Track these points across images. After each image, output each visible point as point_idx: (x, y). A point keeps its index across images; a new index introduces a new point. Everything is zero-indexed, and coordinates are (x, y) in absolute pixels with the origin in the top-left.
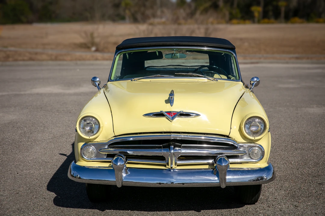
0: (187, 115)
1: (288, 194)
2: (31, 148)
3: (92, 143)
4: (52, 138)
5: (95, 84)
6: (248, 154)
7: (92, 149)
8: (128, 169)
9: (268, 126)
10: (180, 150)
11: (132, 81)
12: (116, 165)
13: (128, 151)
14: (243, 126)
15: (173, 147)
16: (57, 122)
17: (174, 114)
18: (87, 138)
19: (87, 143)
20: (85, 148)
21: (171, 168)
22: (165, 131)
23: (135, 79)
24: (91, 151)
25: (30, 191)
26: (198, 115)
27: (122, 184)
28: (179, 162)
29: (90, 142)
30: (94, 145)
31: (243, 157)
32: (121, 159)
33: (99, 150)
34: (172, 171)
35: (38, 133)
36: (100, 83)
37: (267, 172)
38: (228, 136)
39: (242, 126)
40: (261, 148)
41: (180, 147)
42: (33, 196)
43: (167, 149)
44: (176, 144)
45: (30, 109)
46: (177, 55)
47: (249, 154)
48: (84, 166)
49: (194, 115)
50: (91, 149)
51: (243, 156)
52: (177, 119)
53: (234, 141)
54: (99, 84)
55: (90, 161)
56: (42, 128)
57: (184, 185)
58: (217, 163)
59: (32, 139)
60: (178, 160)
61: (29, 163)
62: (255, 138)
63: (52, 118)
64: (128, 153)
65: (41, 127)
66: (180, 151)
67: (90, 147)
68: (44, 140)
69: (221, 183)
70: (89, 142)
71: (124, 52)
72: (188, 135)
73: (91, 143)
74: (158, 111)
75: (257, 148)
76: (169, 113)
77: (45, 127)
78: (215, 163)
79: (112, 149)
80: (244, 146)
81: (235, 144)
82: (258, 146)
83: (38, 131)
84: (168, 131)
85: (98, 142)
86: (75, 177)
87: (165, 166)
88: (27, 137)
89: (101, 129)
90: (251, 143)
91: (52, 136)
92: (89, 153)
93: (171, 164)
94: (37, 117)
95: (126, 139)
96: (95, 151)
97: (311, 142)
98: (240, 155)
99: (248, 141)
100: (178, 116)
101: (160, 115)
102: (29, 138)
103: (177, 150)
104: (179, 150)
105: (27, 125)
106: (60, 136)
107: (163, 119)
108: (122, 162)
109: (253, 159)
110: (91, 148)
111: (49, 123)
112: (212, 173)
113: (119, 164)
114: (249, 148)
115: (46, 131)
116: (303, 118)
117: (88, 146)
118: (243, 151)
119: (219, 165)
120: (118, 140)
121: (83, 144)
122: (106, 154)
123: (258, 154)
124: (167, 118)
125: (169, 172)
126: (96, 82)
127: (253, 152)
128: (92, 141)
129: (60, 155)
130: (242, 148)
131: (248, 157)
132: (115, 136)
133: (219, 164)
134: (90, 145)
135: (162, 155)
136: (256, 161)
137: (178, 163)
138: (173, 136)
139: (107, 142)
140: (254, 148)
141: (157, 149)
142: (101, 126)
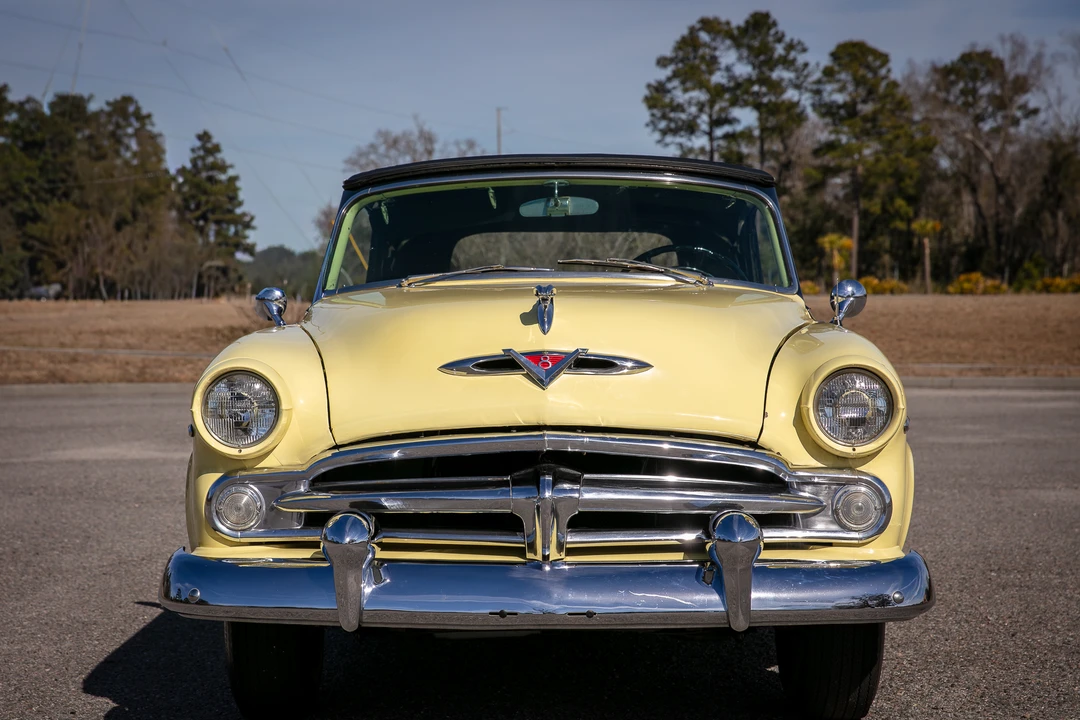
0: (604, 364)
1: (982, 697)
2: (34, 589)
3: (250, 473)
4: (111, 565)
5: (267, 311)
6: (830, 513)
7: (250, 495)
8: (382, 565)
9: (902, 404)
10: (578, 491)
11: (400, 286)
12: (337, 543)
13: (383, 499)
14: (810, 405)
15: (549, 478)
16: (132, 526)
17: (553, 359)
18: (233, 452)
19: (234, 473)
20: (225, 491)
21: (546, 558)
22: (522, 422)
23: (412, 279)
24: (247, 505)
25: (17, 694)
26: (642, 365)
27: (360, 621)
28: (574, 539)
29: (245, 469)
30: (258, 480)
31: (814, 523)
32: (356, 523)
33: (276, 501)
34: (547, 568)
35: (62, 552)
36: (285, 306)
37: (901, 578)
38: (754, 445)
39: (807, 403)
40: (878, 487)
41: (575, 480)
42: (31, 707)
43: (531, 487)
44: (562, 469)
45: (39, 495)
46: (564, 203)
47: (835, 512)
48: (220, 560)
49: (630, 364)
50: (246, 498)
51: (813, 518)
52: (565, 379)
53: (778, 460)
54: (280, 311)
55: (243, 540)
56: (78, 541)
57: (592, 621)
58: (716, 535)
59: (41, 567)
60: (571, 532)
61: (24, 627)
62: (854, 450)
63: (116, 516)
64: (385, 508)
65: (77, 537)
66: (577, 495)
67: (243, 489)
68: (81, 570)
69: (731, 614)
70: (237, 471)
71: (372, 194)
72: (608, 436)
73: (245, 473)
74: (494, 349)
75: (863, 489)
76: (536, 356)
77: (89, 537)
78: (709, 536)
79: (322, 496)
80: (816, 480)
81: (781, 471)
82: (866, 482)
83: (63, 547)
84: (533, 420)
85: (271, 471)
86: (187, 601)
87: (520, 552)
88: (21, 561)
89: (283, 420)
90: (840, 469)
91: (114, 560)
92: (239, 509)
93: (544, 547)
94: (62, 516)
95: (376, 453)
96: (262, 503)
97: (1056, 570)
98: (798, 512)
99: (831, 464)
100: (570, 368)
101: (504, 364)
102: (27, 565)
103: (565, 491)
104: (572, 490)
105: (25, 534)
106: (143, 559)
107: (515, 381)
108: (362, 534)
109: (850, 530)
110: (246, 494)
111: (105, 528)
112: (697, 577)
113: (348, 540)
114: (833, 487)
115: (91, 546)
116: (1020, 513)
117: (234, 484)
118: (810, 498)
119: (724, 540)
120: (349, 461)
121: (215, 477)
122: (301, 513)
123: (868, 509)
124: (527, 376)
125: (536, 575)
126: (271, 301)
127: (848, 505)
128: (252, 468)
129: (136, 606)
130: (808, 488)
131: (832, 522)
132: (337, 447)
133: (722, 537)
134: (243, 482)
135: (509, 511)
136: (860, 536)
137: (569, 539)
138: (549, 441)
139: (305, 468)
140: (853, 488)
141: (490, 489)
142: (284, 406)
